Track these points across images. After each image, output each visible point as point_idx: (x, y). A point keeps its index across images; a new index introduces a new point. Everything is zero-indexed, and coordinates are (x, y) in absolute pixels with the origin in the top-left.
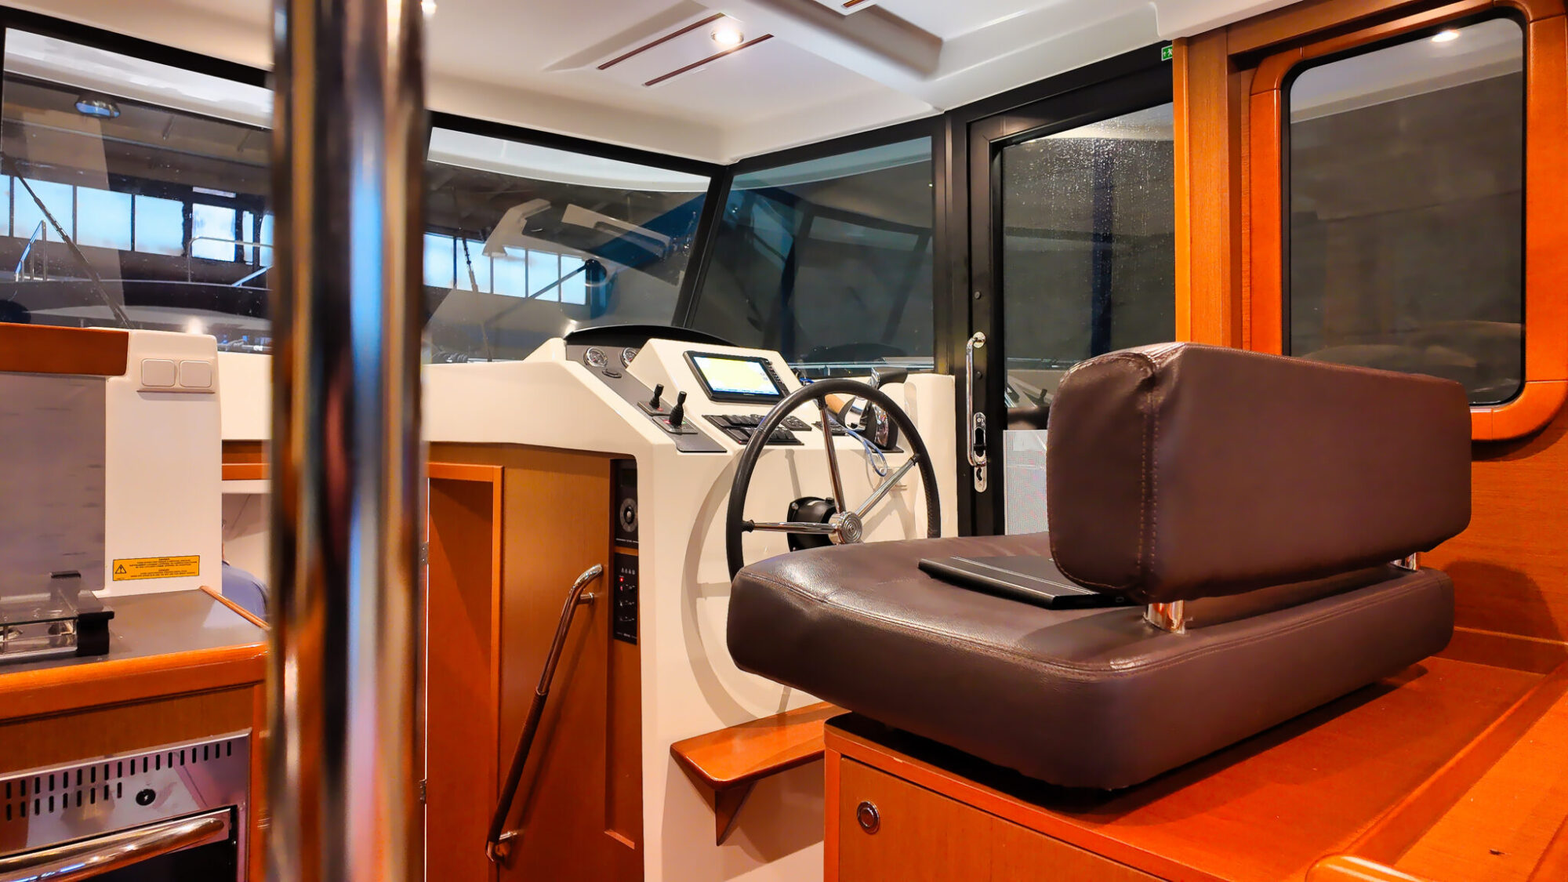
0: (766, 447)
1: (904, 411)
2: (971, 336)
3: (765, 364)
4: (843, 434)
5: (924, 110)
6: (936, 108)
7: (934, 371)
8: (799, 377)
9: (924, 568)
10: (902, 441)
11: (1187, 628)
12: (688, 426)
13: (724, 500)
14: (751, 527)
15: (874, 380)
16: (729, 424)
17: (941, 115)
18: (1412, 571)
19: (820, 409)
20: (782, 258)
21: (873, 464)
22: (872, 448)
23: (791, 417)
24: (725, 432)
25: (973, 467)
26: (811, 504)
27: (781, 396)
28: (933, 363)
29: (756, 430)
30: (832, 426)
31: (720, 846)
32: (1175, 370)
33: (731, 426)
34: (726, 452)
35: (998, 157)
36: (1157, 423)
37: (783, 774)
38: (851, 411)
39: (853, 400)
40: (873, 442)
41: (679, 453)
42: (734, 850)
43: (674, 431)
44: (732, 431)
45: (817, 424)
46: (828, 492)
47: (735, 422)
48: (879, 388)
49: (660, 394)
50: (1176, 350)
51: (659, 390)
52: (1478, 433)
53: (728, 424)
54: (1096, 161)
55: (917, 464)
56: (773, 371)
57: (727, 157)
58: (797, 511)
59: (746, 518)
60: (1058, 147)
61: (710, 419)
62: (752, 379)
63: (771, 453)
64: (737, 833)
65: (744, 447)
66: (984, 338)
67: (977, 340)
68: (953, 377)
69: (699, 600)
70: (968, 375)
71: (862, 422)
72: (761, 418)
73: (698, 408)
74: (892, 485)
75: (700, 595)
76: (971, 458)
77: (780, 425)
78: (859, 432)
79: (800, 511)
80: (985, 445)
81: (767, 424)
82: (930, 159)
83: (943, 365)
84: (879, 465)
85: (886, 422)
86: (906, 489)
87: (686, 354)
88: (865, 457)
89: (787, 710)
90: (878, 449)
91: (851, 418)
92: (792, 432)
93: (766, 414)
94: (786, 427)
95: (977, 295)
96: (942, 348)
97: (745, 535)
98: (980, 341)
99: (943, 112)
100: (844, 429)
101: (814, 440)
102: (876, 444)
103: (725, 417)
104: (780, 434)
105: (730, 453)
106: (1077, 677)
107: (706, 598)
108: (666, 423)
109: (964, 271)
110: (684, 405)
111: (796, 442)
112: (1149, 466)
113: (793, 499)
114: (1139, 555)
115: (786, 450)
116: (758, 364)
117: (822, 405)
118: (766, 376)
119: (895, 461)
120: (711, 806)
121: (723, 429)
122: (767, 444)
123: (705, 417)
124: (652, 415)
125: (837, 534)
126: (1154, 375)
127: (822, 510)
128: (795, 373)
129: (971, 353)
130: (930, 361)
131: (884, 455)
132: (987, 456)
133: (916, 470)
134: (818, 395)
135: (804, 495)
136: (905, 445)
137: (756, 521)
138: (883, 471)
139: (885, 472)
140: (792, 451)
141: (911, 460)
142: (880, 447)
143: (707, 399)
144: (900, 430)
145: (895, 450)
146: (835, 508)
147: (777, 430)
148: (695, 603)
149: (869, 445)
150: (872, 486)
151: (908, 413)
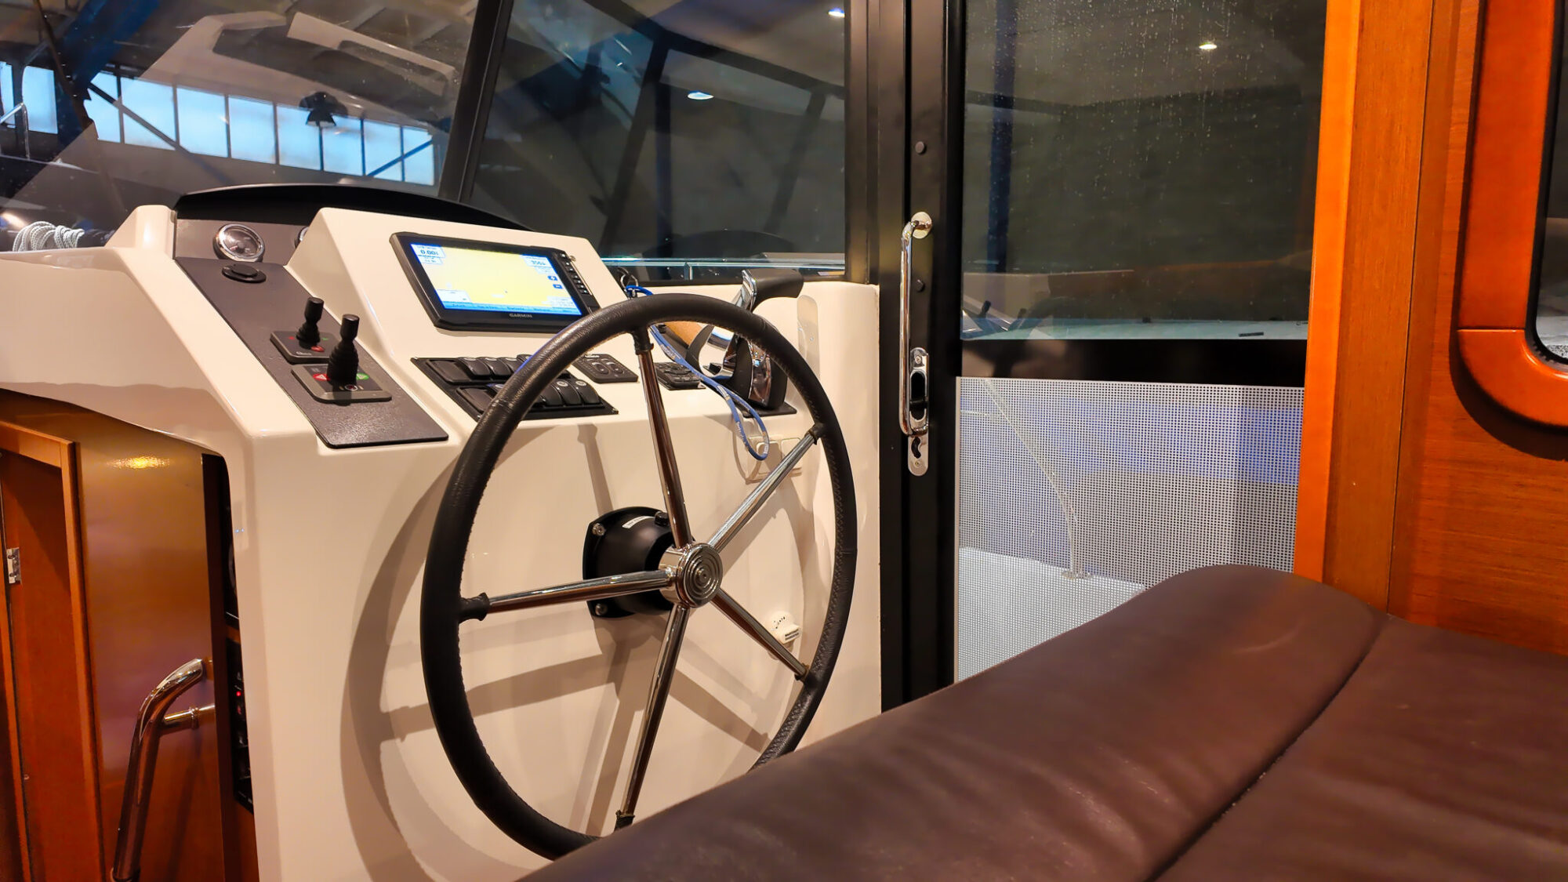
0: (523, 424)
1: (797, 348)
2: (907, 218)
3: (561, 263)
4: (693, 386)
7: (846, 278)
8: (626, 283)
10: (793, 396)
12: (369, 384)
14: (481, 608)
15: (747, 292)
21: (745, 440)
22: (742, 408)
23: (602, 356)
24: (451, 394)
25: (908, 436)
26: (629, 523)
27: (580, 316)
28: (843, 262)
33: (467, 380)
34: (445, 439)
38: (710, 341)
39: (711, 330)
40: (746, 398)
41: (322, 453)
43: (332, 398)
44: (469, 394)
46: (658, 501)
47: (478, 372)
48: (754, 306)
51: (317, 310)
53: (465, 378)
55: (819, 441)
56: (574, 272)
58: (601, 543)
59: (469, 590)
61: (426, 365)
62: (531, 287)
63: (550, 431)
66: (929, 222)
67: (918, 226)
68: (877, 288)
70: (902, 285)
71: (727, 363)
75: (390, 735)
76: (905, 422)
78: (720, 381)
79: (607, 542)
80: (927, 399)
83: (859, 267)
84: (756, 439)
85: (769, 366)
86: (799, 474)
87: (395, 237)
88: (730, 427)
90: (753, 410)
91: (711, 355)
94: (588, 376)
95: (919, 146)
96: (859, 238)
97: (466, 627)
98: (923, 227)
100: (696, 376)
102: (750, 402)
103: (460, 363)
104: (568, 392)
105: (451, 441)
107: (403, 739)
108: (316, 380)
109: (898, 105)
111: (603, 408)
113: (596, 516)
115: (581, 427)
116: (545, 261)
118: (560, 283)
119: (781, 432)
121: (450, 388)
123: (420, 363)
124: (294, 361)
125: (673, 588)
127: (647, 536)
128: (617, 278)
129: (908, 248)
130: (839, 259)
131: (763, 419)
132: (931, 417)
133: (819, 450)
135: (618, 505)
136: (796, 402)
137: (496, 591)
138: (762, 447)
139: (766, 452)
140: (591, 430)
141: (810, 432)
142: (755, 405)
143: (432, 324)
144: (789, 382)
145: (781, 410)
146: (670, 534)
147: (564, 384)
148: (378, 752)
149: (737, 404)
150: (743, 474)
151: (800, 346)
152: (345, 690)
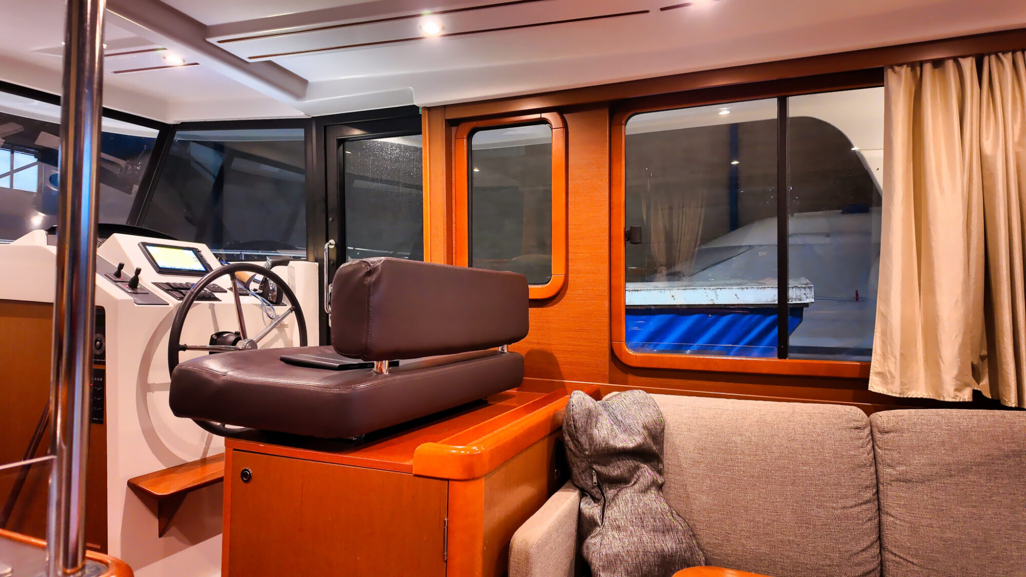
0: (195, 302)
1: (287, 283)
2: (327, 241)
3: (196, 251)
4: (248, 295)
5: (300, 114)
6: (306, 114)
7: (307, 260)
8: (220, 260)
9: (283, 359)
10: (285, 299)
11: (389, 372)
12: (142, 289)
13: (167, 333)
14: (185, 348)
15: (269, 264)
16: (170, 288)
17: (309, 119)
18: (505, 353)
19: (231, 280)
20: (214, 176)
21: (267, 312)
22: (266, 303)
23: (214, 284)
24: (168, 293)
25: (328, 315)
26: (225, 335)
27: (207, 272)
28: (306, 255)
29: (189, 292)
30: (240, 291)
31: (161, 538)
32: (380, 268)
33: (172, 289)
34: (168, 304)
35: (342, 147)
36: (371, 289)
37: (204, 489)
38: (254, 281)
39: (255, 275)
40: (267, 300)
41: (136, 305)
42: (170, 539)
43: (132, 292)
44: (174, 293)
45: (231, 289)
46: (236, 328)
47: (175, 287)
48: (271, 268)
49: (122, 269)
50: (381, 261)
51: (121, 266)
52: (532, 296)
54: (391, 157)
55: (293, 312)
56: (202, 256)
57: (171, 120)
58: (216, 340)
59: (182, 343)
60: (372, 147)
61: (157, 285)
62: (188, 261)
63: (199, 305)
64: (173, 529)
65: (181, 302)
66: (334, 243)
67: (330, 244)
68: (317, 264)
69: (148, 394)
70: (325, 263)
71: (260, 288)
72: (193, 284)
73: (149, 278)
74: (278, 323)
75: (150, 391)
76: (327, 309)
77: (205, 289)
78: (258, 294)
79: (218, 339)
81: (196, 288)
82: (303, 140)
83: (311, 257)
84: (271, 313)
85: (276, 288)
86: (288, 327)
87: (141, 244)
88: (261, 308)
89: (207, 456)
90: (270, 304)
91: (254, 286)
92: (214, 293)
93: (196, 283)
94: (210, 290)
95: (330, 219)
96: (311, 248)
97: (181, 353)
98: (332, 245)
99: (310, 117)
100: (248, 292)
101: (227, 298)
102: (269, 301)
103: (168, 284)
104: (206, 294)
105: (171, 305)
106: (337, 392)
107: (153, 392)
108: (126, 287)
109: (323, 205)
110: (139, 276)
111: (216, 299)
112: (369, 305)
113: (214, 333)
114: (364, 341)
115: (210, 304)
116: (191, 252)
117: (233, 278)
118: (197, 259)
119: (280, 310)
120: (155, 516)
121: (167, 291)
122: (196, 300)
123: (155, 284)
124: (116, 282)
126: (370, 270)
127: (232, 338)
128: (217, 258)
129: (327, 251)
130: (305, 253)
131: (274, 307)
133: (293, 315)
134: (231, 271)
135: (221, 330)
136: (287, 302)
137: (189, 344)
138: (273, 316)
139: (274, 317)
140: (213, 305)
141: (290, 309)
142: (271, 302)
143: (155, 272)
144: (284, 294)
145: (281, 304)
146: (240, 337)
147: (204, 291)
148: (146, 395)
149: (264, 301)
150: (265, 325)
151: (289, 283)
152: (138, 377)
